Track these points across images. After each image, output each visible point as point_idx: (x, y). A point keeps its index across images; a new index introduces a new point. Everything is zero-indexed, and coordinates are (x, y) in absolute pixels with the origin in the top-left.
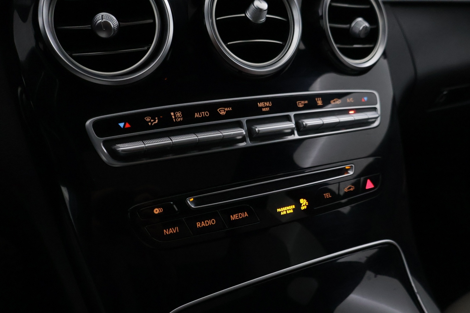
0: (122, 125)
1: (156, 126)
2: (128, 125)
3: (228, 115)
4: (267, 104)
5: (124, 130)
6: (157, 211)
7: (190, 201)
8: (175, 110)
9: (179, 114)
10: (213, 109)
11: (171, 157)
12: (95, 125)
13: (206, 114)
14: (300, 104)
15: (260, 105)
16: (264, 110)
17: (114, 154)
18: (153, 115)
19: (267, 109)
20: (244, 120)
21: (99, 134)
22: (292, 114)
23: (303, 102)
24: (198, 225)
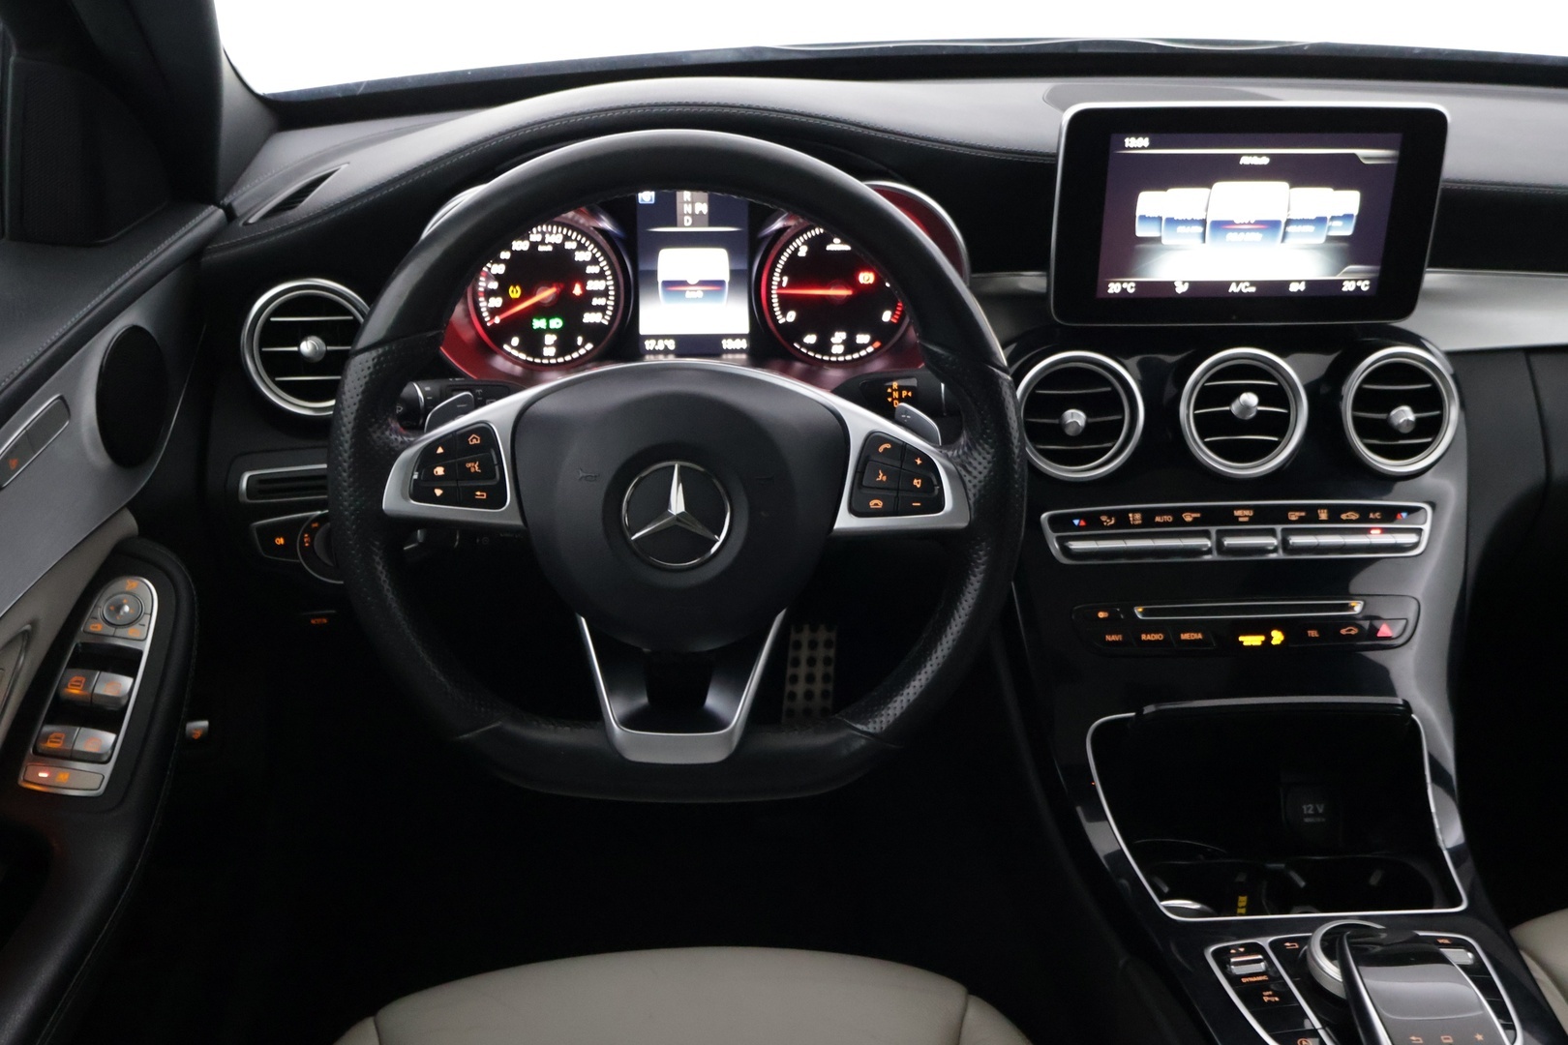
0: (1076, 522)
1: (1111, 527)
2: (1083, 523)
3: (1195, 522)
4: (1247, 513)
5: (1079, 528)
6: (1101, 615)
7: (1138, 611)
8: (1134, 511)
9: (1138, 516)
10: (1177, 513)
11: (1123, 561)
12: (1052, 520)
13: (1169, 518)
14: (1293, 516)
15: (1237, 513)
16: (1241, 519)
17: (1066, 551)
18: (1109, 514)
19: (1246, 519)
20: (1213, 530)
21: (1054, 530)
22: (1279, 528)
23: (1298, 514)
24: (1144, 637)
